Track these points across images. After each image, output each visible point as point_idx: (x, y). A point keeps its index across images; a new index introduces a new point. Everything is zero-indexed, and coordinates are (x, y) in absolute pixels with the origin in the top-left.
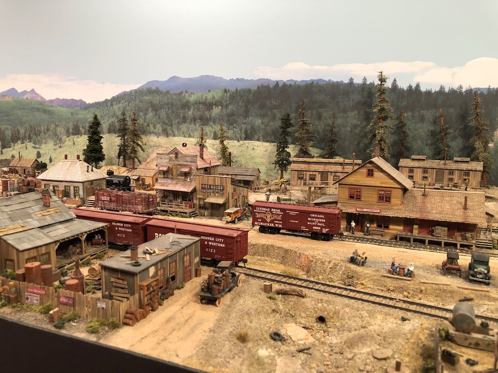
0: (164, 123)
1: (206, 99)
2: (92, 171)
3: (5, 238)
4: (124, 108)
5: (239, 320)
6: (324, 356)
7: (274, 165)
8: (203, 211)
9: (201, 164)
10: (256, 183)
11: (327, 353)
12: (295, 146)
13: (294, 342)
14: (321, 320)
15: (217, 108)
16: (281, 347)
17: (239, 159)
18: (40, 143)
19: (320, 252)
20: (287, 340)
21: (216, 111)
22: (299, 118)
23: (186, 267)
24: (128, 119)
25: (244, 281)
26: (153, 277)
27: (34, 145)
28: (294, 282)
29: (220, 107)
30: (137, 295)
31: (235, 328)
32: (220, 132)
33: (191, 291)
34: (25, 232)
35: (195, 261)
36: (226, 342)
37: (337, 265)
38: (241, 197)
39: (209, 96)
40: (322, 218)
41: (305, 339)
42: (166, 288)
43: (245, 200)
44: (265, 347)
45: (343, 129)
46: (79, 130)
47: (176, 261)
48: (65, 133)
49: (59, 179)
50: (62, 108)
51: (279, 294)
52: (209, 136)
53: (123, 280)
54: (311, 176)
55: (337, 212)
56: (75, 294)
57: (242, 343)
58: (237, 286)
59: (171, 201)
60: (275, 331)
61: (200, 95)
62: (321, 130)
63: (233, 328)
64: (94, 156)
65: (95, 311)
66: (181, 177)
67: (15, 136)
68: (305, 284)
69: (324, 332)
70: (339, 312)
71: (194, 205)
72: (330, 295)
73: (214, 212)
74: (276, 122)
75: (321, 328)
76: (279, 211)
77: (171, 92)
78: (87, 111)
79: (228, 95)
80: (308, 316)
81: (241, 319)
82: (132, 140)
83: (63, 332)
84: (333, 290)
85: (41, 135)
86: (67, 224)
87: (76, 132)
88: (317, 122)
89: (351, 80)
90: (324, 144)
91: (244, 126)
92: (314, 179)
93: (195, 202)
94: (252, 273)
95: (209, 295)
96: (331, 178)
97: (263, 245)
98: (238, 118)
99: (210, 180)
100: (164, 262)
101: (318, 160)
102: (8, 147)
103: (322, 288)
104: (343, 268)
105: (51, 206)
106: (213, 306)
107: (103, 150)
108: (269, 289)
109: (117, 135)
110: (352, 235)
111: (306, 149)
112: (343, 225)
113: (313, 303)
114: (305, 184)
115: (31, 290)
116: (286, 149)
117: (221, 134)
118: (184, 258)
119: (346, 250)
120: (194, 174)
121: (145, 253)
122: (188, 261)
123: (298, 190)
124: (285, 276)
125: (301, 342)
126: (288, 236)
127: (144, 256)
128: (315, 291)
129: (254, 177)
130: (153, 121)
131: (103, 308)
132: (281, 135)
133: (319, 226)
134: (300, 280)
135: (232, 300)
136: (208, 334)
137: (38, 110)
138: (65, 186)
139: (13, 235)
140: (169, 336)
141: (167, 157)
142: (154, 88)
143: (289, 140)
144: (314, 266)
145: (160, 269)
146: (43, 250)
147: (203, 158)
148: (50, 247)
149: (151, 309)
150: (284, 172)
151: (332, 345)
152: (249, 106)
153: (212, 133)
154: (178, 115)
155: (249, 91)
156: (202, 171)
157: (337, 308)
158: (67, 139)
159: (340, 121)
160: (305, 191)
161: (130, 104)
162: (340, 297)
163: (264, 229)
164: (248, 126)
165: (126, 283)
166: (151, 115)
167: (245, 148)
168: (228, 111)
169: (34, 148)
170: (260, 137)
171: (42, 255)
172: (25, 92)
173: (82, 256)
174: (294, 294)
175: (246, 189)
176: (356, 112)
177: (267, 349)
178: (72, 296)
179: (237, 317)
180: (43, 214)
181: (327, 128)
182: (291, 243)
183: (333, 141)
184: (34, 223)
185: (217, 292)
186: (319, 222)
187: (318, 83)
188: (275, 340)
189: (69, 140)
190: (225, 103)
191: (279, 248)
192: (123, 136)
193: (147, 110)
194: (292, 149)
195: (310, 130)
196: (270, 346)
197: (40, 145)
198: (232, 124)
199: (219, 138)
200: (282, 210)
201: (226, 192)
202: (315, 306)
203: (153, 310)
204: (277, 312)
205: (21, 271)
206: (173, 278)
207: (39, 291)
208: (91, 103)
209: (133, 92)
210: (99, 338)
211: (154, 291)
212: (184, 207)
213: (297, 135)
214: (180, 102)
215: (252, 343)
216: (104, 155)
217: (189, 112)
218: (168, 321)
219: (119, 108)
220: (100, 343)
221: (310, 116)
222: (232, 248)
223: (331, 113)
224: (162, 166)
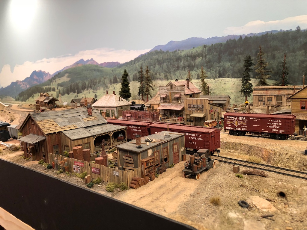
0: (166, 72)
1: (192, 53)
2: (122, 100)
3: (64, 132)
4: (142, 65)
5: (213, 190)
6: (286, 223)
7: (241, 93)
8: (189, 123)
9: (187, 92)
10: (227, 105)
11: (288, 220)
12: (255, 79)
13: (259, 209)
14: (282, 195)
15: (199, 58)
16: (247, 212)
17: (215, 91)
18: (96, 89)
19: (277, 147)
20: (252, 207)
21: (199, 60)
22: (258, 59)
23: (175, 153)
24: (144, 71)
25: (218, 165)
26: (151, 156)
27: (93, 91)
28: (258, 166)
29: (201, 57)
30: (139, 168)
31: (210, 195)
32: (202, 73)
33: (178, 170)
34: (76, 130)
35: (182, 149)
36: (202, 205)
37: (293, 157)
38: (216, 114)
39: (194, 51)
40: (278, 123)
41: (268, 208)
42: (161, 166)
43: (219, 115)
44: (234, 211)
45: (293, 65)
46: (117, 80)
47: (167, 148)
48: (109, 83)
49: (103, 106)
50: (107, 68)
51: (245, 174)
52: (194, 77)
53: (131, 158)
54: (269, 99)
55: (291, 117)
56: (100, 166)
57: (215, 206)
58: (213, 168)
59: (168, 117)
60: (242, 200)
61: (188, 51)
62: (275, 67)
63: (208, 195)
64: (125, 95)
65: (113, 177)
66: (174, 101)
67: (83, 86)
68: (266, 168)
69: (285, 204)
70: (298, 189)
71: (183, 119)
72: (289, 176)
73: (197, 123)
74: (241, 64)
75: (282, 201)
76: (244, 118)
77: (170, 52)
78: (121, 68)
79: (206, 49)
80: (270, 191)
81: (214, 189)
82: (146, 83)
83: (92, 190)
84: (291, 173)
85: (97, 85)
86: (101, 126)
87: (115, 81)
88: (272, 61)
89: (298, 28)
90: (278, 76)
91: (218, 69)
92: (271, 101)
93: (184, 117)
94: (224, 160)
95: (191, 171)
96: (284, 99)
97: (233, 143)
98: (213, 63)
99: (194, 102)
100: (159, 147)
101: (274, 87)
102: (80, 93)
103: (281, 171)
104: (299, 159)
105: (93, 116)
106: (194, 180)
107: (130, 91)
108: (237, 170)
109: (137, 81)
110: (304, 137)
111: (264, 80)
112: (297, 130)
113: (274, 181)
114: (264, 104)
115: (76, 163)
116: (249, 81)
117: (202, 75)
118: (173, 147)
119: (300, 146)
120: (183, 98)
121: (146, 141)
122: (176, 149)
123: (259, 109)
124: (249, 163)
125: (264, 210)
126: (252, 137)
127: (146, 143)
128: (275, 173)
129: (226, 101)
130: (159, 71)
131: (117, 176)
132: (245, 71)
133: (276, 129)
134: (262, 165)
135: (208, 176)
136: (189, 198)
137: (95, 70)
138: (107, 110)
139: (69, 131)
140: (160, 197)
141: (165, 88)
142: (159, 50)
143: (251, 74)
144: (273, 157)
145: (156, 152)
146: (86, 141)
147: (189, 88)
148: (90, 139)
149: (149, 179)
150: (248, 97)
151: (292, 215)
152: (221, 55)
153: (196, 75)
154: (174, 66)
155: (221, 44)
156: (189, 96)
157: (295, 186)
158: (111, 86)
159: (290, 59)
160: (265, 109)
161: (145, 62)
162: (297, 179)
163: (233, 132)
164: (221, 68)
165: (132, 160)
166: (157, 67)
167: (219, 83)
168: (207, 59)
169: (93, 92)
170: (229, 75)
171: (86, 144)
172: (88, 60)
173: (111, 146)
174: (258, 174)
175: (220, 108)
176: (303, 51)
177: (235, 212)
178: (99, 168)
179: (212, 188)
180: (87, 120)
181: (279, 65)
182: (254, 141)
183: (285, 73)
184: (82, 125)
185: (196, 169)
186: (277, 126)
187: (271, 33)
188: (242, 206)
189: (112, 87)
190: (205, 55)
191: (245, 144)
192: (141, 81)
193: (155, 64)
194: (253, 82)
195: (267, 67)
196: (239, 211)
197: (96, 91)
198: (209, 68)
199: (201, 77)
200: (246, 117)
201: (205, 109)
202: (276, 184)
203: (151, 180)
204: (244, 187)
205: (71, 152)
206: (166, 160)
207: (80, 164)
208: (123, 63)
209: (147, 54)
210: (113, 195)
211: (151, 166)
212: (177, 120)
213: (256, 71)
214: (175, 57)
215: (223, 207)
216: (131, 94)
217: (181, 63)
218: (161, 187)
219: (139, 65)
220: (113, 198)
221: (266, 57)
222: (208, 141)
223: (283, 53)
224: (163, 94)
